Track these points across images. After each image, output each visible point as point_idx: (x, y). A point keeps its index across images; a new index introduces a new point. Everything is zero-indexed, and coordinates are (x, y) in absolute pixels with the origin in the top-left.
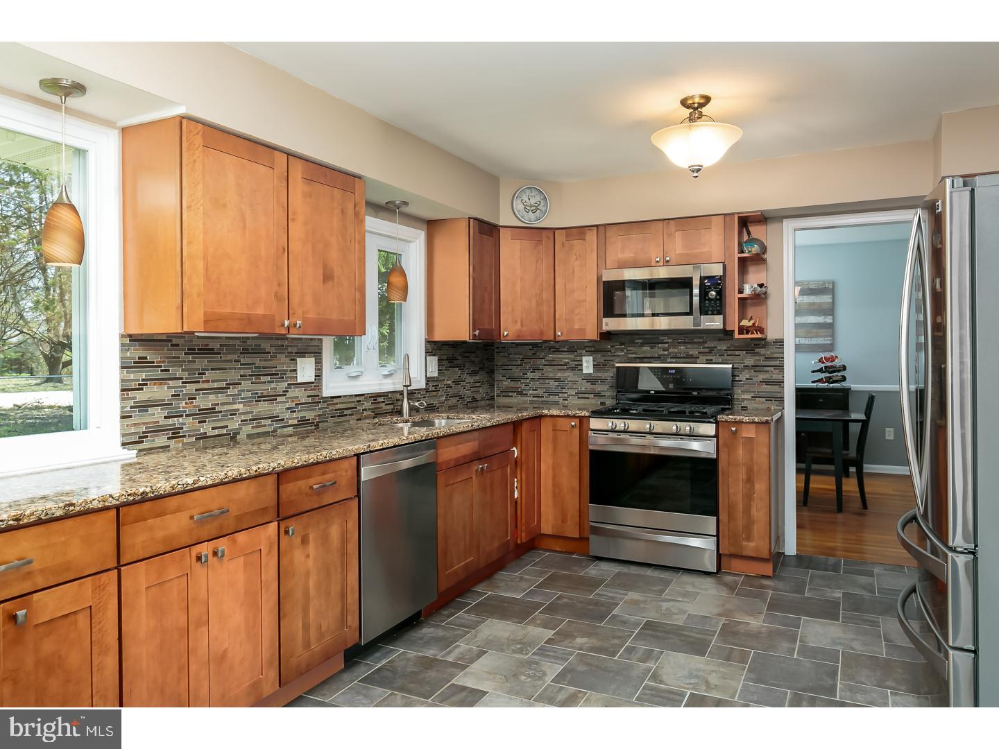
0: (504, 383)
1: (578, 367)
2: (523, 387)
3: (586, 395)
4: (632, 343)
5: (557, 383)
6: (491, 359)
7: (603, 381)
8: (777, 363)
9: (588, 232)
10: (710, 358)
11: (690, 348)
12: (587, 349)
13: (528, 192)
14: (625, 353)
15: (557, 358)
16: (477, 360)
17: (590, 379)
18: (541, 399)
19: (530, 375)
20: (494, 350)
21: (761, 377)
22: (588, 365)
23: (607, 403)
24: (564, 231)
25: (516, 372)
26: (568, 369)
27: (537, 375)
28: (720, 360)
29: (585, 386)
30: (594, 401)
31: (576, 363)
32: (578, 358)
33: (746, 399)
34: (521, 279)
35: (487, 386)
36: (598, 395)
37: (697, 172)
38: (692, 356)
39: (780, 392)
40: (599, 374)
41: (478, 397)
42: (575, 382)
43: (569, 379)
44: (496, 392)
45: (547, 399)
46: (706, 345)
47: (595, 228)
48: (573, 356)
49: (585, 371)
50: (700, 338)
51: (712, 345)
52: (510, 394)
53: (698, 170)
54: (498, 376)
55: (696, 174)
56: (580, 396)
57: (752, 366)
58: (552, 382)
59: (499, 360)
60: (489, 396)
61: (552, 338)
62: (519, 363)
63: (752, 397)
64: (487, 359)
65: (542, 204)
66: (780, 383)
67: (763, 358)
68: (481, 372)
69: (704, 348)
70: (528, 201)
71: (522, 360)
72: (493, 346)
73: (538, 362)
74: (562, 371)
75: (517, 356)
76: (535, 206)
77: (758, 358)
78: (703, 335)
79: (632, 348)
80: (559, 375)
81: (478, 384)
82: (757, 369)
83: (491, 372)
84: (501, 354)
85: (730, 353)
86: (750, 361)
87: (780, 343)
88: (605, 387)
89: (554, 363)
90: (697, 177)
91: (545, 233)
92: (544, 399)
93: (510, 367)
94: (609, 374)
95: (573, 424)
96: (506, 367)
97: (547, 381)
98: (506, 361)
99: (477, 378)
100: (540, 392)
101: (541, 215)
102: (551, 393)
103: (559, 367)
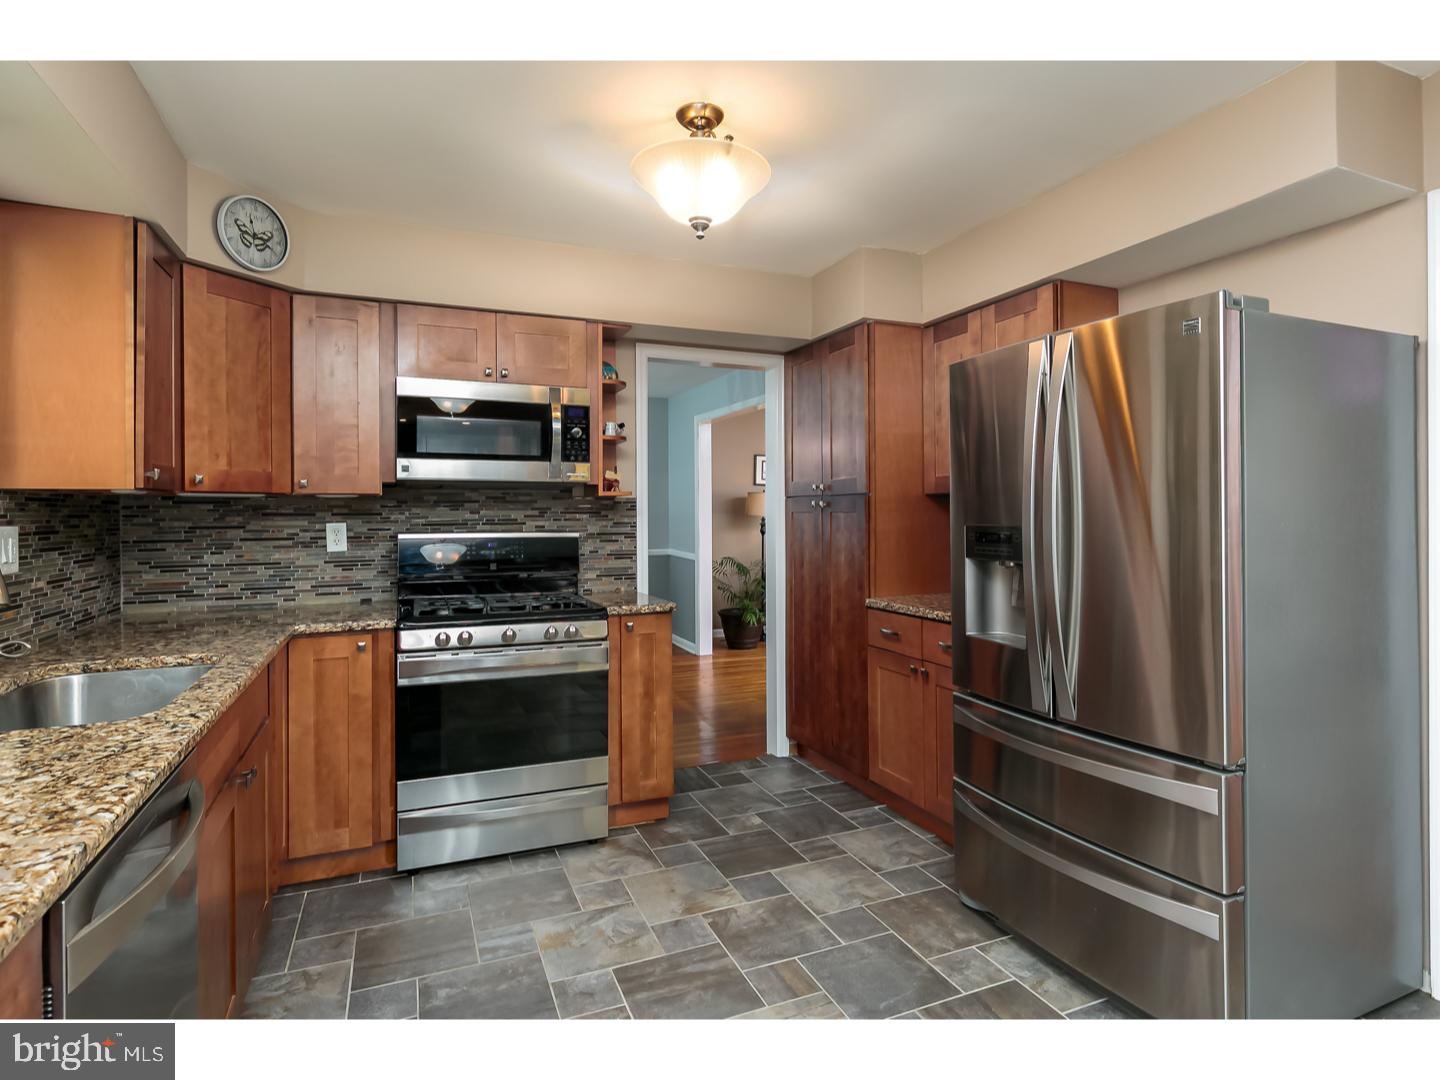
0: (144, 576)
1: (319, 540)
2: (193, 581)
3: (334, 590)
4: (419, 501)
5: (271, 572)
6: (114, 530)
7: (366, 564)
8: (628, 529)
9: (363, 309)
10: (541, 523)
11: (512, 509)
12: (335, 511)
13: (249, 207)
14: (407, 517)
15: (271, 527)
16: (91, 532)
17: (341, 562)
18: (235, 603)
19: (209, 559)
20: (117, 512)
21: (610, 548)
22: (337, 538)
23: (373, 599)
24: (314, 298)
25: (175, 554)
26: (295, 545)
27: (226, 558)
28: (555, 528)
29: (332, 573)
30: (348, 599)
31: (313, 535)
32: (318, 527)
33: (589, 579)
34: (229, 373)
35: (107, 585)
36: (356, 587)
37: (703, 230)
38: (514, 522)
39: (631, 568)
40: (359, 553)
41: (94, 609)
42: (310, 568)
43: (297, 563)
44: (124, 594)
45: (249, 602)
46: (536, 506)
47: (377, 304)
48: (306, 523)
49: (332, 547)
50: (530, 495)
51: (545, 506)
52: (160, 597)
53: (705, 227)
54: (128, 563)
55: (700, 233)
56: (321, 590)
57: (598, 534)
58: (261, 571)
59: (129, 532)
60: (111, 605)
61: (288, 490)
62: (183, 536)
63: (597, 576)
64: (108, 530)
65: (276, 239)
66: (631, 555)
67: (611, 523)
68: (98, 558)
69: (533, 509)
70: (248, 224)
71: (192, 529)
72: (117, 503)
73: (231, 533)
74: (282, 550)
75: (176, 524)
76: (261, 239)
77: (604, 523)
78: (533, 492)
79: (418, 511)
80: (277, 556)
81: (94, 583)
82: (604, 538)
83: (114, 557)
84: (136, 520)
85: (568, 516)
86: (593, 528)
87: (632, 505)
88: (370, 574)
89: (265, 535)
90: (703, 237)
91: (275, 297)
92: (244, 601)
93: (159, 546)
94: (377, 552)
95: (361, 644)
96: (149, 546)
97: (250, 568)
98: (149, 533)
99: (91, 570)
100: (234, 589)
101: (275, 259)
102: (256, 590)
103: (277, 543)
